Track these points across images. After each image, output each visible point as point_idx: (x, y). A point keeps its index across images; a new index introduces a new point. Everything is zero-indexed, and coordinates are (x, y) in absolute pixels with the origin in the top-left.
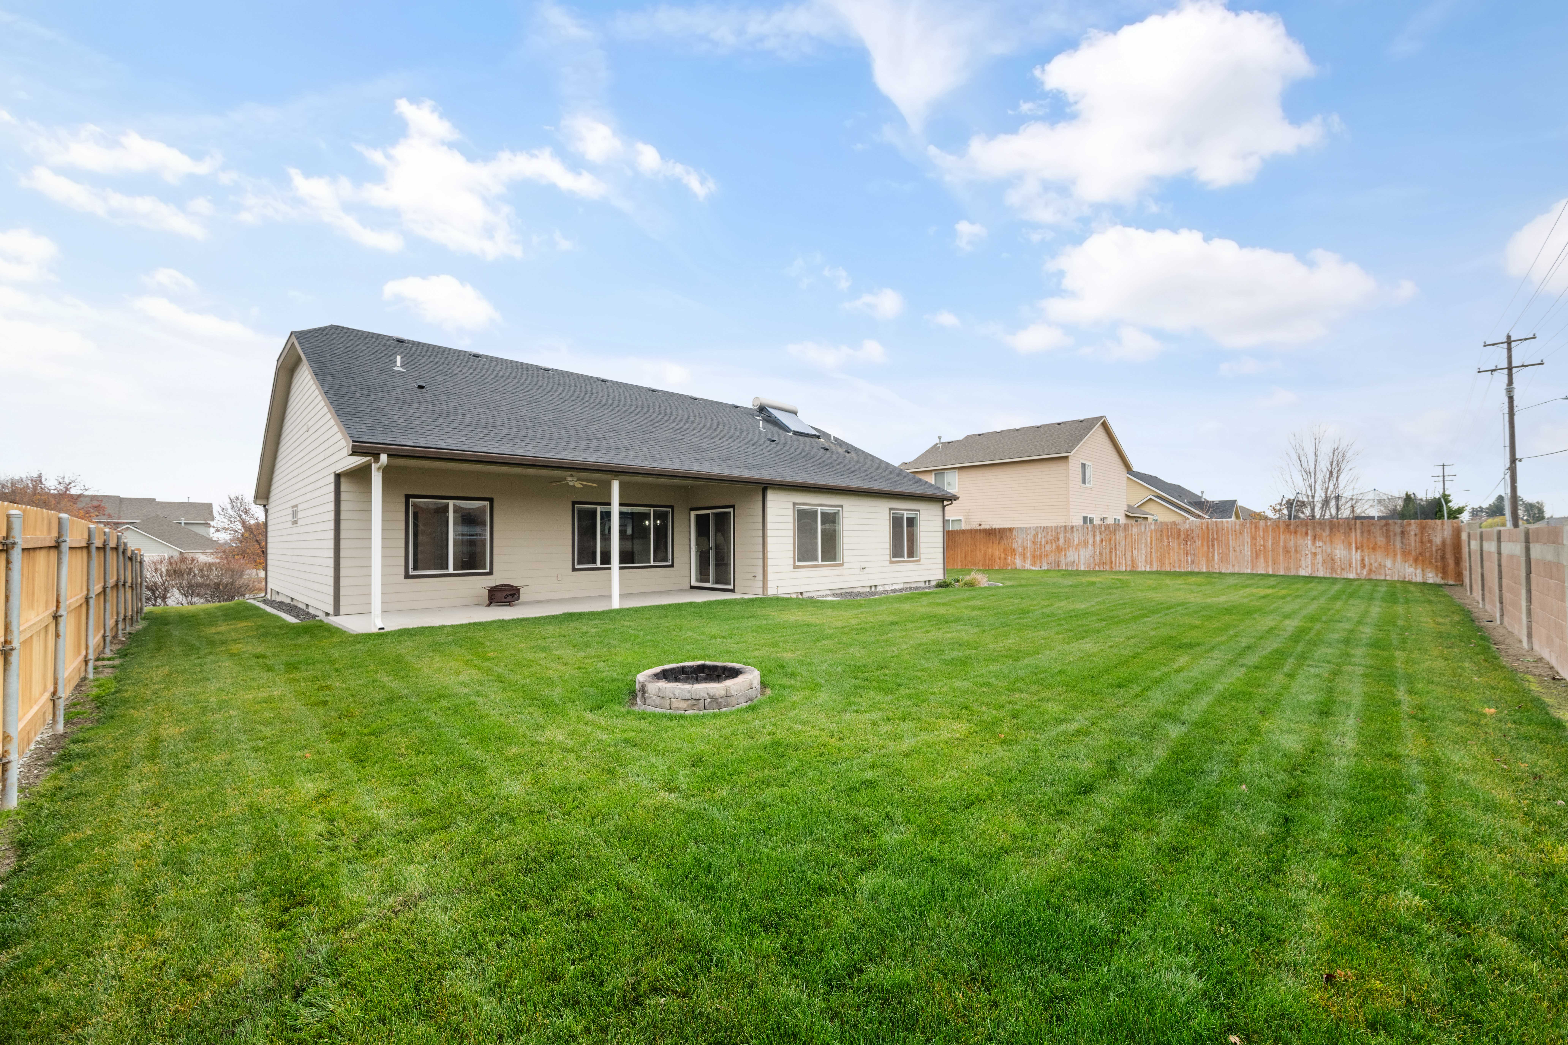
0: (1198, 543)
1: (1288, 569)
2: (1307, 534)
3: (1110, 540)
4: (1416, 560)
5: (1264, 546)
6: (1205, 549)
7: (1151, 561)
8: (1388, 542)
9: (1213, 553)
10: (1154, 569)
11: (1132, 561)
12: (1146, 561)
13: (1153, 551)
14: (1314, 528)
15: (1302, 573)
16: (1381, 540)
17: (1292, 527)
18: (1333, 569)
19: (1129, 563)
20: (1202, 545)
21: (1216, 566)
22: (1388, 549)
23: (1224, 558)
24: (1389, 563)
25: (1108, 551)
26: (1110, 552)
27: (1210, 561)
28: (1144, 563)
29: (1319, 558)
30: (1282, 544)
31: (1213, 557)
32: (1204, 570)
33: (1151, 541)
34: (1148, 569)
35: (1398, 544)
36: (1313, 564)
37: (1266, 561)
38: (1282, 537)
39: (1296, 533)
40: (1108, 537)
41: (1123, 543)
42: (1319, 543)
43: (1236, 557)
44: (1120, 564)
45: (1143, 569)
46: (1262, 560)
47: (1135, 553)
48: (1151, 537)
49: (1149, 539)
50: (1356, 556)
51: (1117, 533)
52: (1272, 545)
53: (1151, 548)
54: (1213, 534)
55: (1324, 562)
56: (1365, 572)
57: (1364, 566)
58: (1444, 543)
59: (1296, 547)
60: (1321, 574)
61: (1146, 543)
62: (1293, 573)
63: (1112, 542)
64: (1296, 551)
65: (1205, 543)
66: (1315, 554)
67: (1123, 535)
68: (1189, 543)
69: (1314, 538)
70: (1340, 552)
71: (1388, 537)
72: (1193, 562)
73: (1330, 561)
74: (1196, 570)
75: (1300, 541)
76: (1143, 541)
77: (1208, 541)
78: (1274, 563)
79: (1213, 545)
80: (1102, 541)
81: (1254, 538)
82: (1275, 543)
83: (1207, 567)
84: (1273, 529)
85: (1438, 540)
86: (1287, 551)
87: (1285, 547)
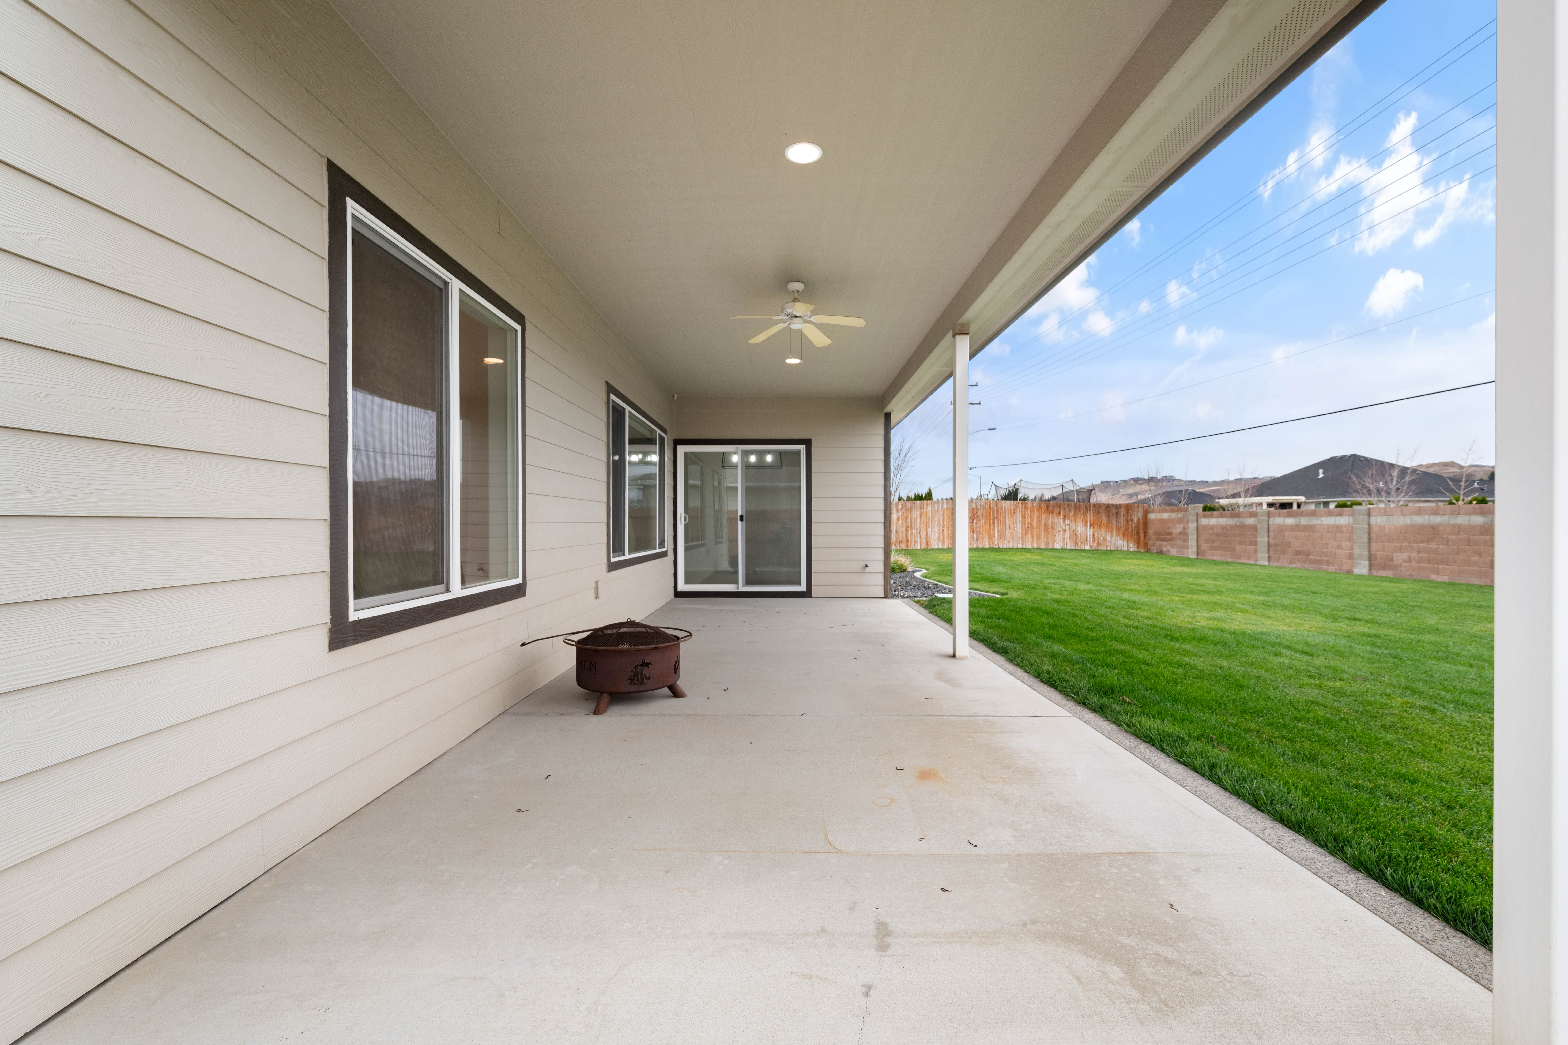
0: (982, 521)
1: (1047, 543)
2: (1059, 513)
3: (907, 518)
4: (1124, 535)
5: (1031, 525)
6: (988, 527)
7: (943, 539)
8: (1109, 520)
9: (994, 530)
10: (946, 547)
11: (927, 539)
12: (938, 539)
13: (945, 529)
14: (1065, 509)
15: (1057, 546)
16: (1104, 519)
17: (1050, 508)
18: (1076, 543)
19: (924, 541)
20: (986, 523)
21: (996, 542)
22: (1108, 526)
23: (1002, 536)
24: (1109, 537)
25: (904, 529)
26: (907, 530)
27: (991, 537)
28: (936, 541)
29: (1068, 533)
30: (1043, 522)
31: (994, 534)
32: (987, 546)
33: (944, 519)
34: (940, 547)
35: (1114, 522)
36: (1064, 539)
37: (1032, 537)
38: (1044, 516)
39: (1052, 512)
40: (905, 515)
41: (918, 521)
42: (1068, 522)
43: (1011, 534)
44: (915, 542)
45: (936, 547)
46: (1029, 536)
47: (929, 531)
48: (943, 516)
49: (941, 518)
50: (1090, 532)
51: (913, 511)
52: (1037, 523)
53: (944, 526)
54: (993, 514)
55: (1070, 537)
56: (1095, 545)
57: (1094, 540)
58: (1138, 521)
59: (1053, 524)
60: (1069, 547)
61: (939, 521)
62: (1050, 547)
63: (909, 520)
64: (1053, 528)
65: (988, 521)
66: (1065, 530)
67: (918, 513)
68: (975, 521)
69: (1065, 517)
70: (1080, 529)
71: (1108, 517)
72: (978, 539)
73: (1074, 535)
74: (981, 546)
75: (1056, 520)
76: (936, 519)
77: (990, 520)
78: (1038, 538)
79: (994, 523)
80: (898, 519)
81: (1024, 517)
82: (1039, 521)
83: (989, 544)
84: (1038, 509)
85: (1135, 520)
86: (1046, 529)
87: (1046, 525)
